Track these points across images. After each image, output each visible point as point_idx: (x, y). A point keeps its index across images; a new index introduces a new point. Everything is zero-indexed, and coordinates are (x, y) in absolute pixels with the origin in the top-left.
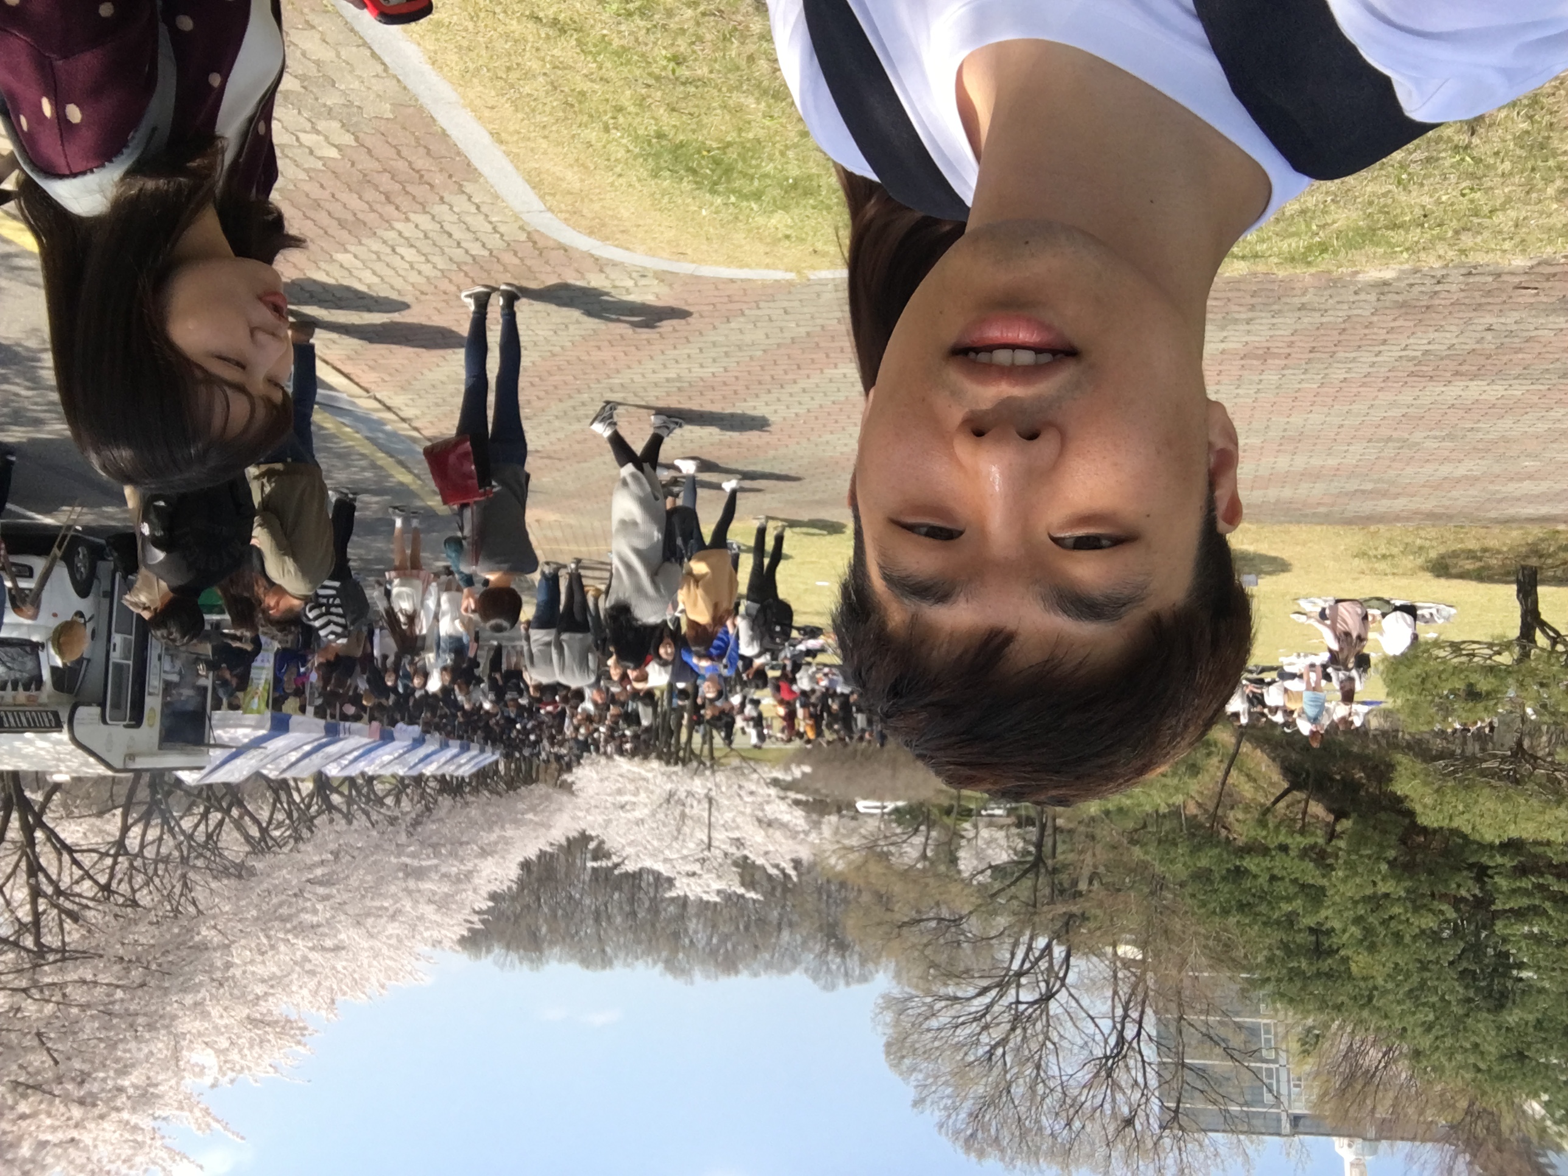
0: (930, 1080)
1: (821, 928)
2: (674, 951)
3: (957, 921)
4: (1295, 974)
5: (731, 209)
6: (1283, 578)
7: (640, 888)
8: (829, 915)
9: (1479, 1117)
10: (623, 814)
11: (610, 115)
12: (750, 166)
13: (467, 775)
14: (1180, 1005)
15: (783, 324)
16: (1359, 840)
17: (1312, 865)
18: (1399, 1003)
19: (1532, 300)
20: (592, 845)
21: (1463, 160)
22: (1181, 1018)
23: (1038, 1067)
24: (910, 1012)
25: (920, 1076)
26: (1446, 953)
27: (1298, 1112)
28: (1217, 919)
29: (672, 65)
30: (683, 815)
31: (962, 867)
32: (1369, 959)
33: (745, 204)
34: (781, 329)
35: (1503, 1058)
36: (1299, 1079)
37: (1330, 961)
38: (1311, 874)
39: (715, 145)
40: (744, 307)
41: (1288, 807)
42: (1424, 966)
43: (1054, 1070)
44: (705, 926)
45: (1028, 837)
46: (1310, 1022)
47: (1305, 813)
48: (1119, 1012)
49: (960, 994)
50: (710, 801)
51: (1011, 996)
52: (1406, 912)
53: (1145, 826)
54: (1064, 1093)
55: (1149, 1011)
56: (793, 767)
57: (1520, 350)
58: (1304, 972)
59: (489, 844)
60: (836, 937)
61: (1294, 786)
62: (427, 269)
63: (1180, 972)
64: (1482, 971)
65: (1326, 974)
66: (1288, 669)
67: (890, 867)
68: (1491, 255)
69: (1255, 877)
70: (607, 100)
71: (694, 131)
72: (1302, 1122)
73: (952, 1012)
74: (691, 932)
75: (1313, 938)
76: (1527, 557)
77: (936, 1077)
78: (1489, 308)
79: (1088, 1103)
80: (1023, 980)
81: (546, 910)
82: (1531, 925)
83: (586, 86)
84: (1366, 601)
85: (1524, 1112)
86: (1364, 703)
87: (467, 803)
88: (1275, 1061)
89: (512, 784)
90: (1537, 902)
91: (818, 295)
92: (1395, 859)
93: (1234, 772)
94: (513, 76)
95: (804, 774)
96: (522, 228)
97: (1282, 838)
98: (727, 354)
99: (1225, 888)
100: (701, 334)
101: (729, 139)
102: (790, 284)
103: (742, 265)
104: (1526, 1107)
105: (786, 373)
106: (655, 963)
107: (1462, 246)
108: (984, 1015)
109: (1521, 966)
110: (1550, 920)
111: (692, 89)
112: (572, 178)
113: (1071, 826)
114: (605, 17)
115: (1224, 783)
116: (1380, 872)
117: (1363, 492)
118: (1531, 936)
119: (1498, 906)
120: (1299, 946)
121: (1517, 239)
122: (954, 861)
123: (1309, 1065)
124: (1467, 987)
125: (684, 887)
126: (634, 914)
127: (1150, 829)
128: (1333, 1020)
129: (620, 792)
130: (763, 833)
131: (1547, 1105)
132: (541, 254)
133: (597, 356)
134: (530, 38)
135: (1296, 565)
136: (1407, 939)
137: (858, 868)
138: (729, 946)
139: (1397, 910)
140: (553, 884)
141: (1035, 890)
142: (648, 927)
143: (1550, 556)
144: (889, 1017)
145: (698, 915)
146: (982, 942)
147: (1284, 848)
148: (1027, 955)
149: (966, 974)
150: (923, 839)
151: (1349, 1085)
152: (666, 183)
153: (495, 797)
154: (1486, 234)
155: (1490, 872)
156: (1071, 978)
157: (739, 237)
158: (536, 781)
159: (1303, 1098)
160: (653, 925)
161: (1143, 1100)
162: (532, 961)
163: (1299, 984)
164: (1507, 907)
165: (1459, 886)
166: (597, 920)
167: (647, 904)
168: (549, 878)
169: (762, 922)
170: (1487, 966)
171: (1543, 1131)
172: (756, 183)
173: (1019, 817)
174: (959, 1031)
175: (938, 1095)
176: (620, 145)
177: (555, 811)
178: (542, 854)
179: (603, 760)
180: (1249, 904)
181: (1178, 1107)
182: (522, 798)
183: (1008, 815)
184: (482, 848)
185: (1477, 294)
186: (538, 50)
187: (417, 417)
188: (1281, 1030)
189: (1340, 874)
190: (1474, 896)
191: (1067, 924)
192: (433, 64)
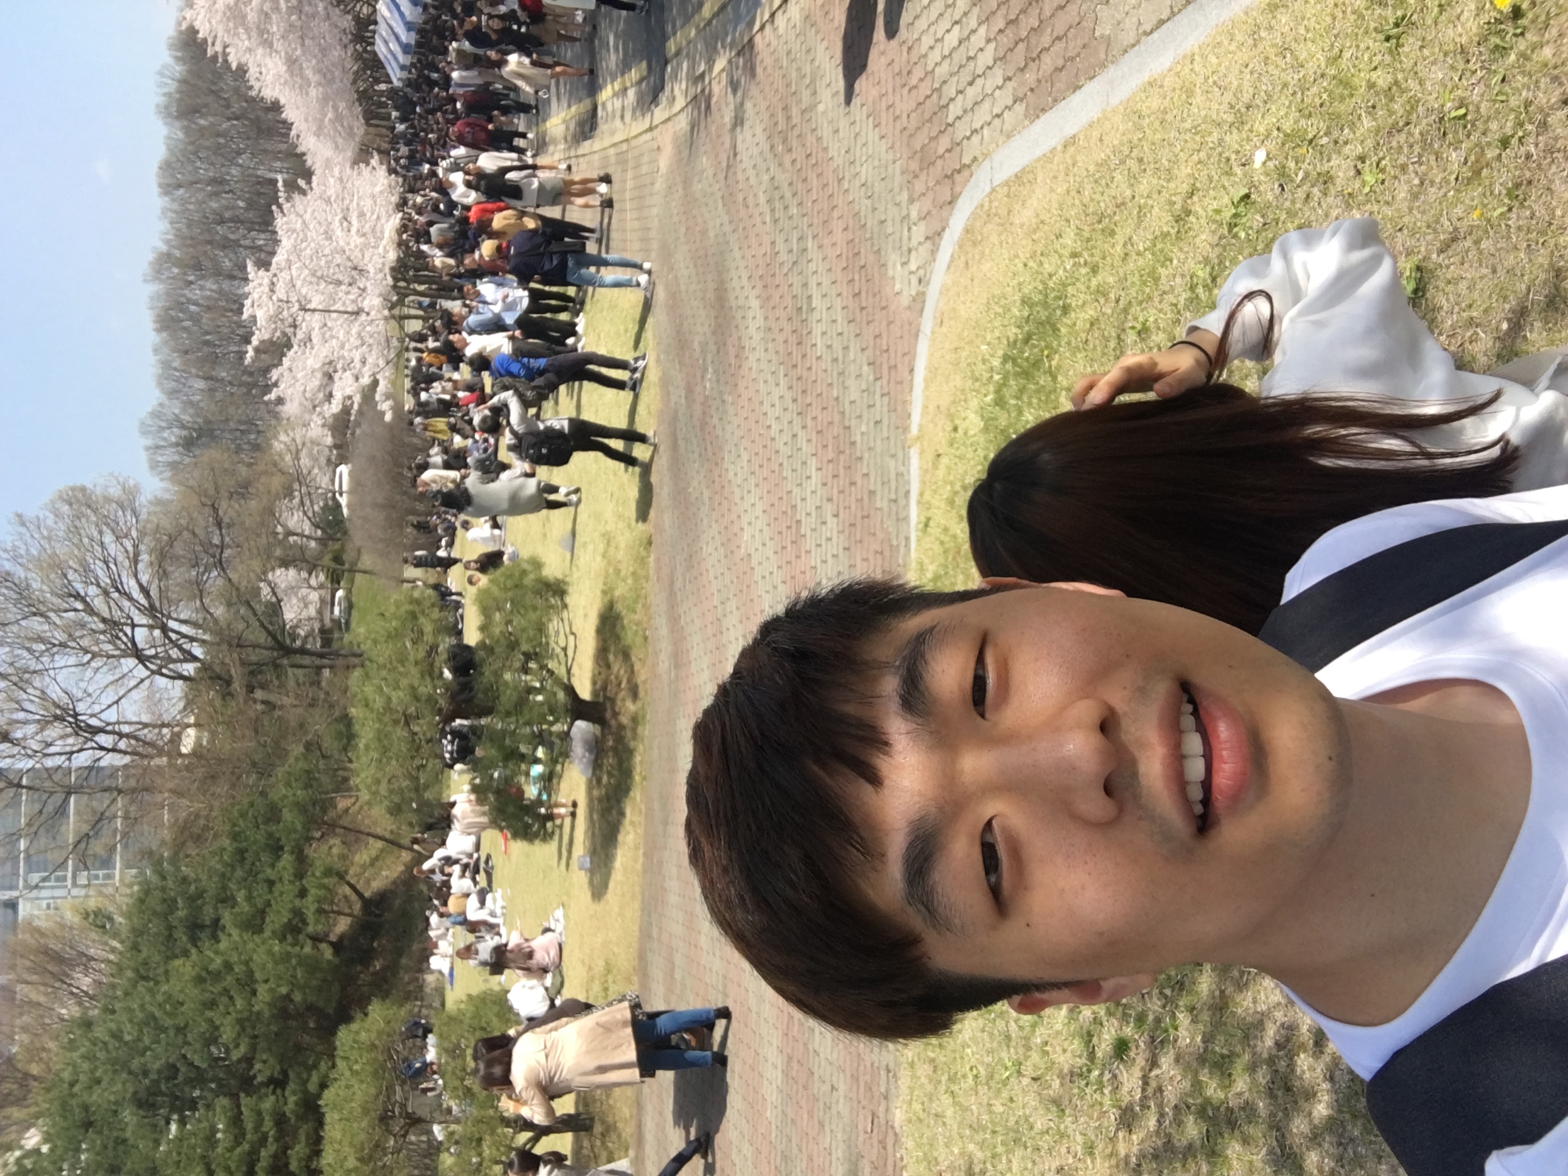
0: (45, 533)
1: (208, 422)
2: (178, 263)
3: (220, 564)
4: (171, 905)
5: (986, 375)
6: (586, 894)
7: (250, 230)
8: (223, 431)
9: (22, 1086)
10: (337, 219)
11: (1089, 260)
12: (1030, 397)
13: (376, 48)
14: (133, 791)
15: (865, 419)
16: (312, 966)
17: (285, 920)
18: (142, 1006)
19: (860, 1127)
20: (301, 183)
21: (1006, 1068)
22: (120, 792)
23: (63, 645)
24: (120, 513)
25: (50, 522)
26: (195, 1052)
27: (21, 907)
28: (227, 827)
29: (1139, 326)
30: (339, 283)
31: (278, 572)
32: (187, 977)
33: (991, 388)
34: (860, 417)
35: (86, 1108)
36: (56, 909)
37: (185, 938)
38: (277, 919)
39: (1054, 363)
40: (884, 381)
41: (346, 897)
42: (181, 1030)
43: (60, 661)
44: (208, 298)
45: (310, 639)
46: (119, 919)
47: (340, 913)
48: (126, 729)
49: (140, 566)
50: (357, 313)
51: (139, 618)
52: (237, 1012)
53: (324, 757)
54: (35, 672)
55: (127, 759)
56: (390, 403)
57: (811, 1115)
58: (172, 913)
59: (301, 68)
60: (199, 437)
61: (367, 903)
62: (935, 56)
63: (171, 791)
64: (176, 1085)
65: (170, 936)
66: (489, 897)
67: (277, 497)
68: (907, 1091)
69: (273, 866)
70: (1104, 258)
71: (1069, 343)
72: (10, 911)
73: (121, 558)
74: (201, 282)
75: (208, 922)
76: (603, 1122)
77: (49, 539)
78: (855, 1088)
79: (25, 696)
80: (157, 633)
81: (224, 126)
82: (225, 1132)
83: (1120, 238)
84: (561, 973)
85: (28, 1128)
86: (452, 969)
87: (345, 46)
88: (75, 884)
89: (365, 97)
90: (249, 1136)
91: (893, 456)
92: (292, 1001)
93: (380, 844)
94: (1132, 163)
95: (383, 413)
96: (975, 159)
97: (313, 892)
98: (836, 360)
99: (260, 837)
100: (857, 335)
101: (1060, 378)
102: (906, 429)
103: (928, 382)
104: (33, 1131)
105: (815, 418)
106: (167, 242)
107: (918, 1064)
108: (118, 590)
109: (182, 1122)
110: (230, 1150)
111: (1112, 344)
112: (1025, 216)
113: (324, 684)
114: (1191, 263)
115: (369, 834)
116: (278, 986)
117: (672, 970)
118: (214, 1130)
119: (244, 1100)
120: (201, 908)
121: (922, 1115)
122: (285, 564)
123: (71, 917)
124: (159, 1072)
125: (257, 280)
126: (222, 221)
127: (321, 762)
128: (122, 942)
129: (361, 215)
130: (317, 366)
131: (36, 1151)
132: (946, 176)
133: (837, 226)
134: (1172, 185)
135: (598, 907)
136: (209, 1014)
137: (275, 464)
138: (187, 323)
139: (239, 1003)
140: (253, 135)
141: (255, 646)
142: (207, 237)
143: (603, 1143)
144: (115, 491)
145: (220, 292)
146: (198, 590)
147: (303, 893)
148: (185, 636)
149: (163, 574)
150: (307, 533)
151: (53, 959)
152: (1015, 311)
153: (351, 77)
154: (929, 1088)
155: (279, 1091)
156: (161, 681)
157: (957, 381)
158: (368, 124)
159: (36, 912)
160: (210, 242)
161: (30, 752)
162: (166, 107)
163: (158, 908)
164: (243, 1109)
165: (265, 1062)
166: (213, 181)
167: (232, 237)
168: (260, 131)
169: (214, 360)
170: (182, 1091)
171: (9, 1148)
172: (1013, 402)
173: (330, 631)
174: (101, 564)
175: (29, 540)
176: (1056, 267)
177: (336, 143)
178: (289, 126)
179: (395, 199)
180: (244, 859)
181: (23, 787)
182: (350, 108)
183: (332, 620)
184: (296, 60)
185: (868, 1078)
186: (1160, 192)
187: (775, 29)
188: (110, 890)
189: (277, 948)
190: (255, 1077)
191: (219, 678)
192: (1151, 84)
